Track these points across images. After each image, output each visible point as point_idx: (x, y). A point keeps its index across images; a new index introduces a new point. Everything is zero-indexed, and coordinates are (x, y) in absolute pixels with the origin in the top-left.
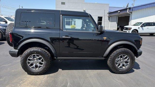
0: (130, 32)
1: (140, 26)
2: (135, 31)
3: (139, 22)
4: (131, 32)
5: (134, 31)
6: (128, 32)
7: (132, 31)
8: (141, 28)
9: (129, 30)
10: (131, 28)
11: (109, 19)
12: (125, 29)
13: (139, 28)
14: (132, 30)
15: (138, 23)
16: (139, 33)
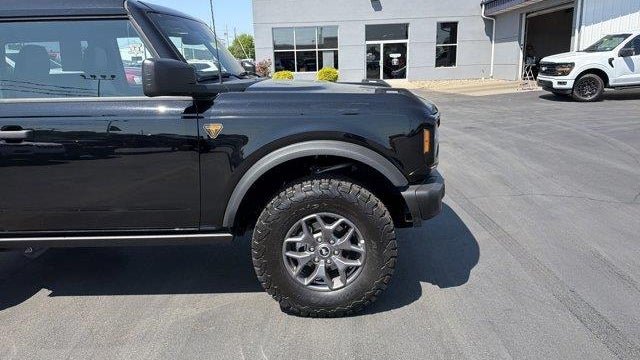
0: (564, 83)
1: (614, 54)
2: (591, 75)
3: (612, 33)
4: (570, 85)
5: (587, 76)
6: (560, 83)
7: (576, 80)
8: (620, 62)
9: (565, 74)
10: (573, 65)
11: (489, 32)
12: (545, 73)
13: (610, 61)
14: (574, 73)
15: (610, 38)
16: (611, 83)
